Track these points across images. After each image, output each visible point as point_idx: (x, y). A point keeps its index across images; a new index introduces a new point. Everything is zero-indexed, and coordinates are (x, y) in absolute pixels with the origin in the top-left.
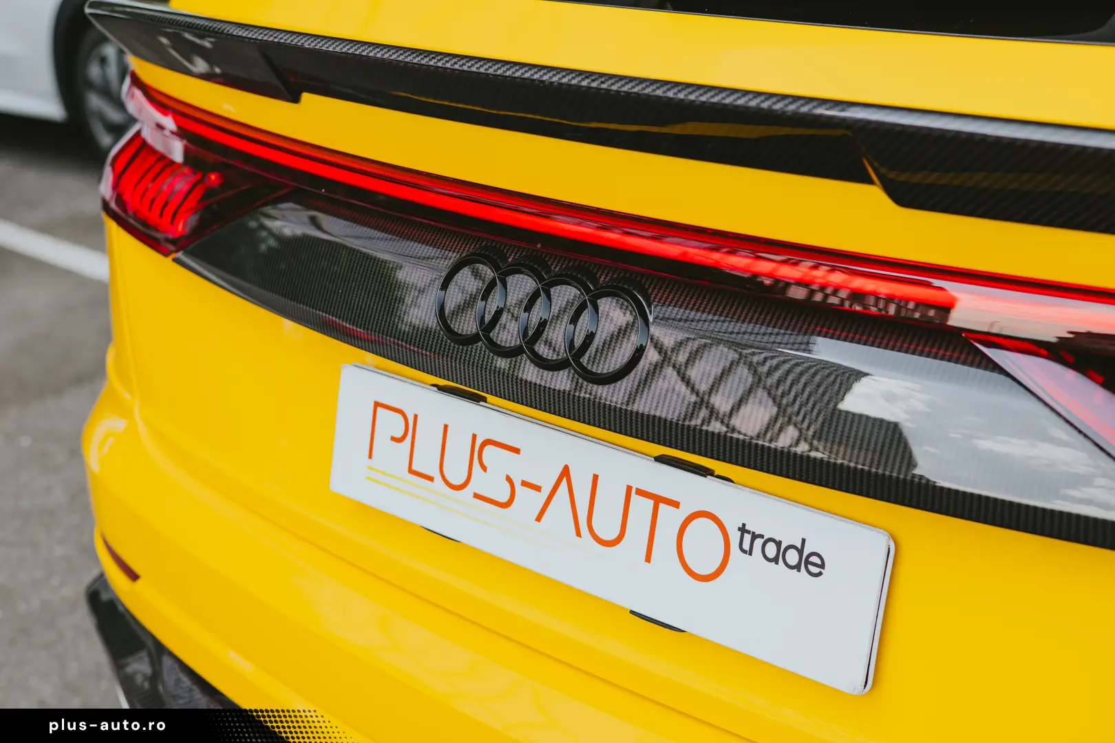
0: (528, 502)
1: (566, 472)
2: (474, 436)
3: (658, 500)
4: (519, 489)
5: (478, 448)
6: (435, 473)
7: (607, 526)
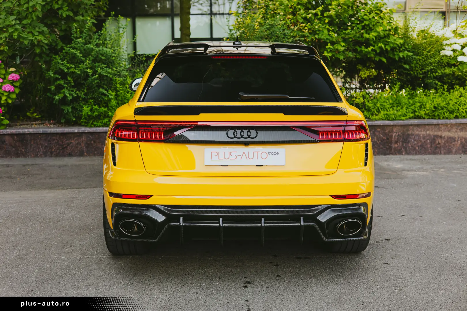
0: (239, 158)
1: (244, 152)
2: (229, 152)
3: (257, 152)
4: (237, 157)
5: (230, 154)
6: (224, 158)
7: (251, 157)
